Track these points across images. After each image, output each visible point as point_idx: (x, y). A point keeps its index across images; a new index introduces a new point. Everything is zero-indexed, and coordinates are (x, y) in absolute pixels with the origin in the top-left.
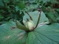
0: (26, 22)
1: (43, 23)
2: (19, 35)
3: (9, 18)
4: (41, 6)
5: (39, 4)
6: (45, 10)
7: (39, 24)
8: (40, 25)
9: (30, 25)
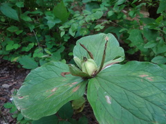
0: (82, 62)
1: (111, 61)
2: (71, 86)
3: (32, 45)
4: (110, 13)
5: (105, 6)
6: (121, 20)
7: (105, 64)
8: (106, 66)
9: (90, 67)
